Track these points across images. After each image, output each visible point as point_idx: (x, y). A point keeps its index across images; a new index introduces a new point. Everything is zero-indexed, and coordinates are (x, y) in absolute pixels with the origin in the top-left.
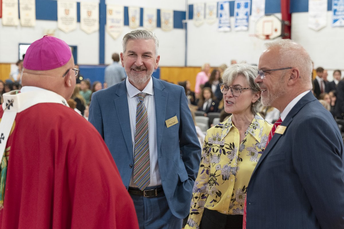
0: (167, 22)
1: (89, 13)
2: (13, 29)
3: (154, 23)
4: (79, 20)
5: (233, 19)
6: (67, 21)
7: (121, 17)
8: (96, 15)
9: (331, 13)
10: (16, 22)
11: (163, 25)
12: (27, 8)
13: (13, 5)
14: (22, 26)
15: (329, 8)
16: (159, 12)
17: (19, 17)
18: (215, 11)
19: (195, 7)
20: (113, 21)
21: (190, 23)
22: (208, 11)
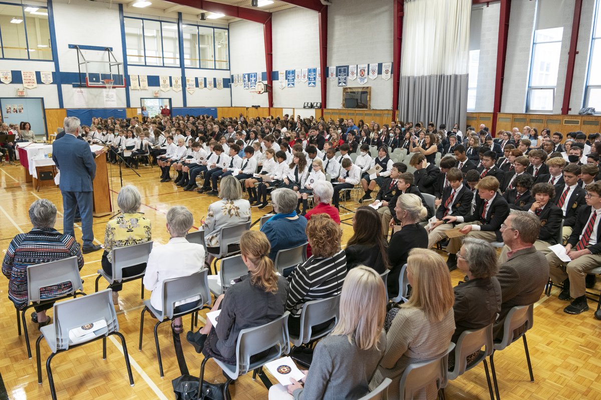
0: (219, 84)
1: (177, 82)
2: (137, 91)
3: (213, 85)
4: (171, 85)
5: (249, 83)
6: (165, 86)
7: (194, 83)
8: (180, 82)
9: (287, 81)
10: (138, 88)
11: (217, 86)
12: (143, 81)
13: (136, 80)
14: (142, 90)
15: (286, 79)
16: (215, 79)
17: (140, 85)
18: (242, 79)
19: (234, 76)
20: (190, 85)
21: (233, 85)
22: (239, 79)
